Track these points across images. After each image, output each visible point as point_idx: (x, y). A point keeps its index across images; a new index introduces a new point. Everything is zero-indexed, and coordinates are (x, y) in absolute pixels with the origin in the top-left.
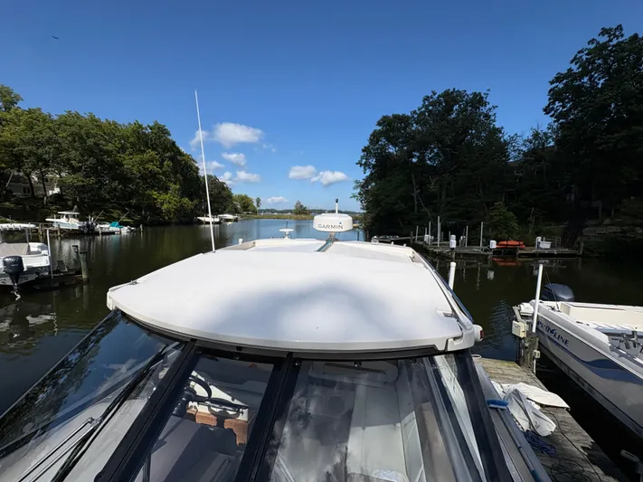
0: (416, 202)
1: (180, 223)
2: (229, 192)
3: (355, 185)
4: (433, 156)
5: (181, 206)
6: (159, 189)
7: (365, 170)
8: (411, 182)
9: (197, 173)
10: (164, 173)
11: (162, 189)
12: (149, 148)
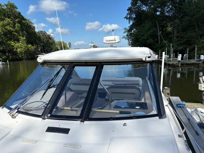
0: (159, 38)
1: (28, 59)
2: (53, 40)
3: (124, 31)
4: (169, 10)
5: (28, 49)
6: (14, 40)
7: (129, 21)
8: (157, 27)
9: (34, 30)
10: (16, 31)
11: (16, 40)
12: (6, 17)
